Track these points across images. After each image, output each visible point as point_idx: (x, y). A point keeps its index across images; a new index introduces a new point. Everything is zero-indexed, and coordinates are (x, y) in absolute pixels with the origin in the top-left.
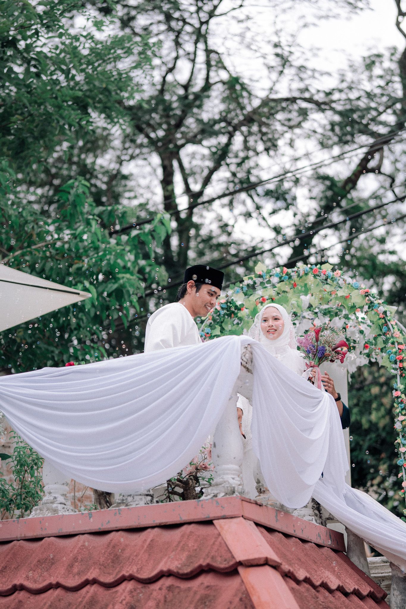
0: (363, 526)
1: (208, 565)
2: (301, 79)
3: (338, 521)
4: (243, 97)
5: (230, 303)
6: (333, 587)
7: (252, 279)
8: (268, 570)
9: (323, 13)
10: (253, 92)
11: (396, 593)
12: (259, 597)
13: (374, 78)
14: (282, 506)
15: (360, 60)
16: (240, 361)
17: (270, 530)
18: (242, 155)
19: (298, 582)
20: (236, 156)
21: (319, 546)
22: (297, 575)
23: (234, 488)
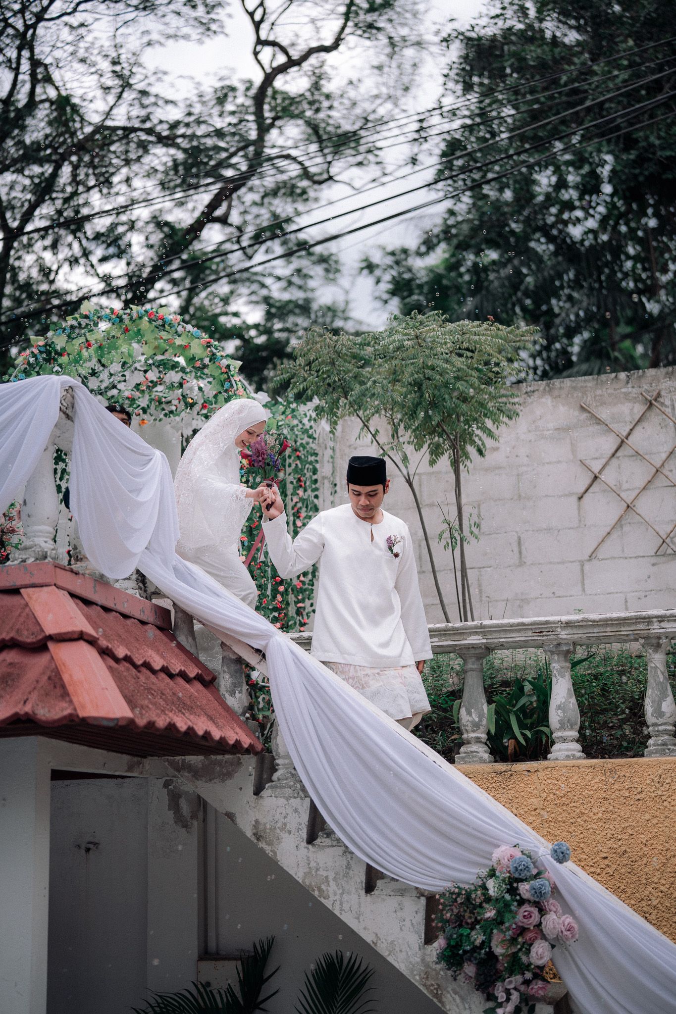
0: (192, 601)
1: (12, 639)
2: (143, 106)
3: (165, 596)
4: (74, 121)
5: (50, 346)
6: (157, 666)
7: (76, 319)
8: (83, 646)
9: (171, 31)
10: (86, 118)
11: (227, 676)
12: (71, 676)
13: (225, 114)
14: (102, 576)
15: (211, 90)
16: (59, 405)
17: (87, 602)
18: (69, 189)
19: (117, 660)
20: (63, 191)
21: (143, 623)
22: (116, 653)
23: (46, 552)
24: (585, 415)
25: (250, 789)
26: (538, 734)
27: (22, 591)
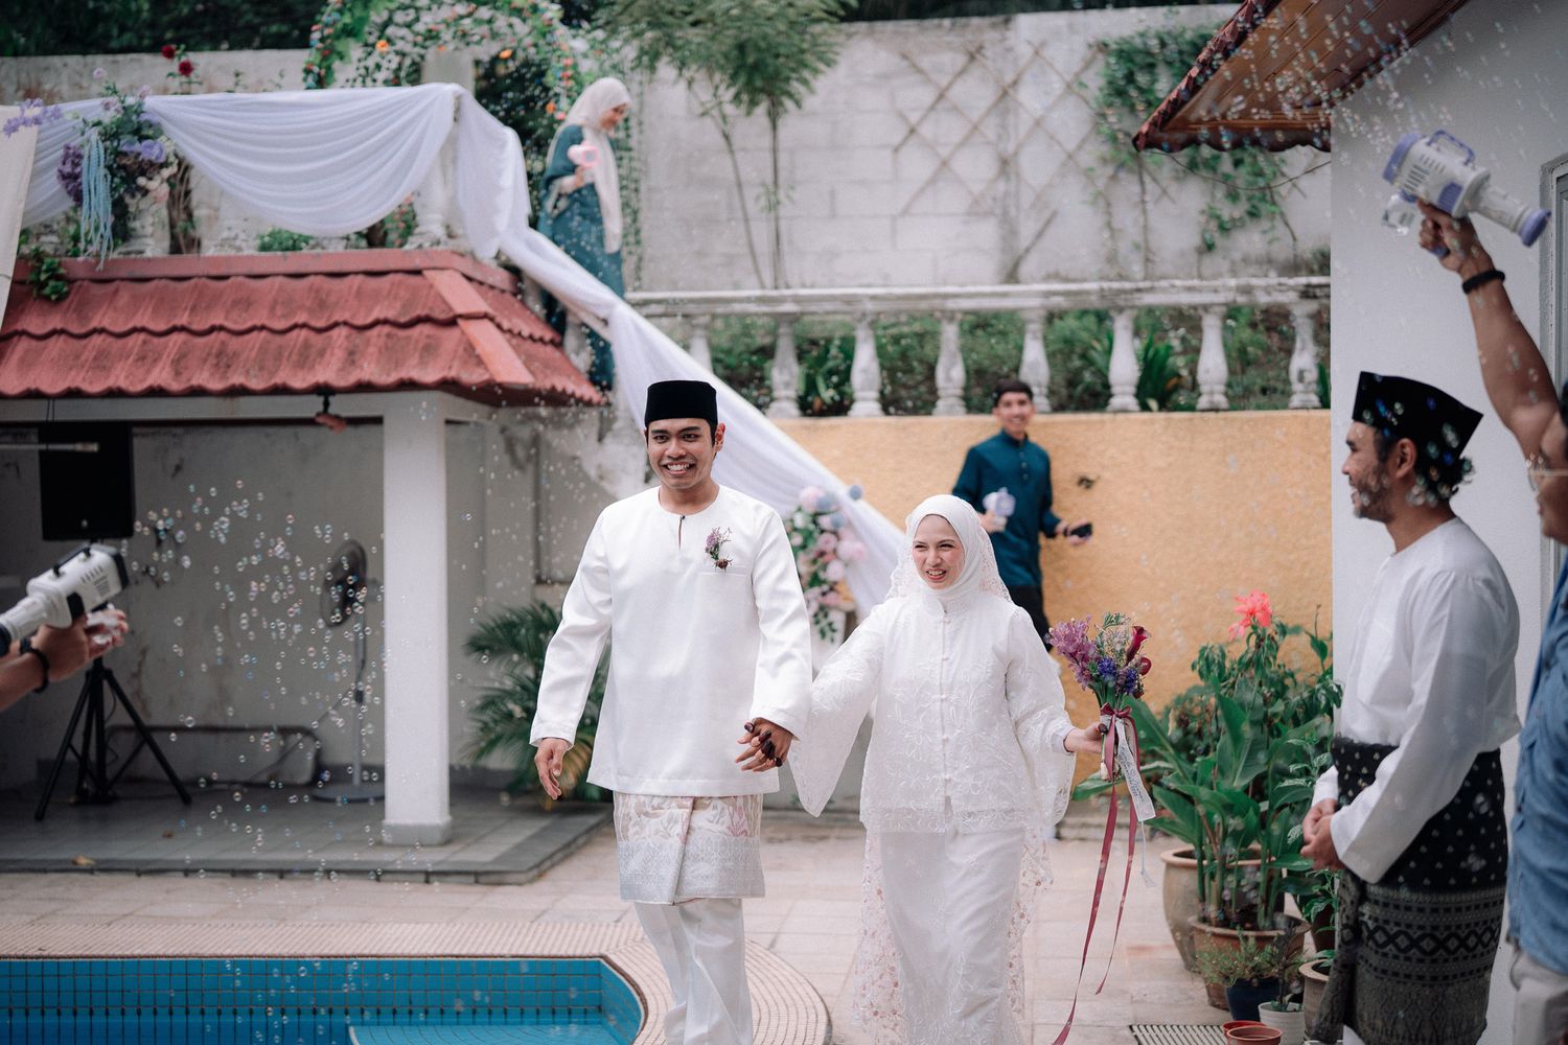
1: (426, 315)
8: (485, 322)
19: (507, 333)
22: (504, 326)
24: (905, 64)
25: (594, 437)
26: (842, 394)
27: (425, 273)
